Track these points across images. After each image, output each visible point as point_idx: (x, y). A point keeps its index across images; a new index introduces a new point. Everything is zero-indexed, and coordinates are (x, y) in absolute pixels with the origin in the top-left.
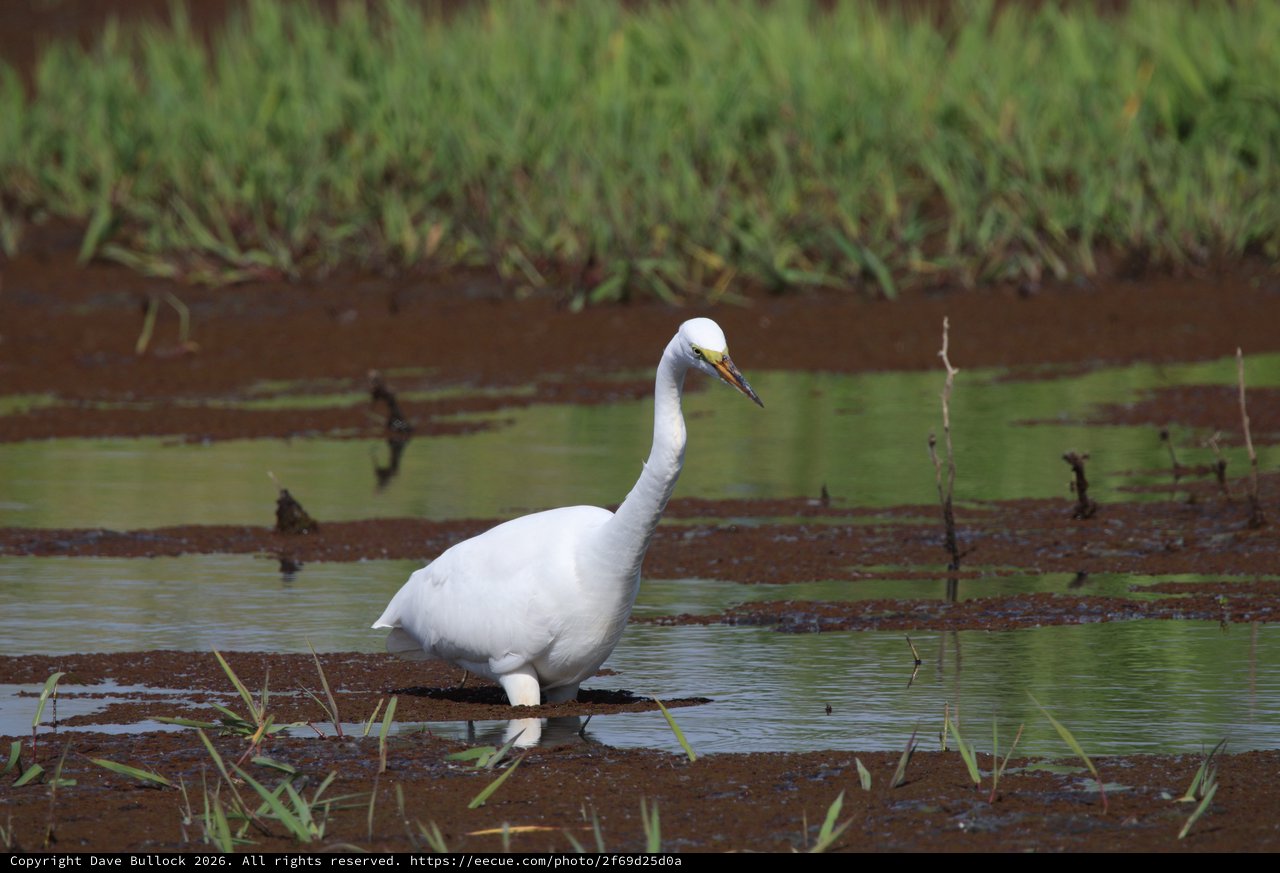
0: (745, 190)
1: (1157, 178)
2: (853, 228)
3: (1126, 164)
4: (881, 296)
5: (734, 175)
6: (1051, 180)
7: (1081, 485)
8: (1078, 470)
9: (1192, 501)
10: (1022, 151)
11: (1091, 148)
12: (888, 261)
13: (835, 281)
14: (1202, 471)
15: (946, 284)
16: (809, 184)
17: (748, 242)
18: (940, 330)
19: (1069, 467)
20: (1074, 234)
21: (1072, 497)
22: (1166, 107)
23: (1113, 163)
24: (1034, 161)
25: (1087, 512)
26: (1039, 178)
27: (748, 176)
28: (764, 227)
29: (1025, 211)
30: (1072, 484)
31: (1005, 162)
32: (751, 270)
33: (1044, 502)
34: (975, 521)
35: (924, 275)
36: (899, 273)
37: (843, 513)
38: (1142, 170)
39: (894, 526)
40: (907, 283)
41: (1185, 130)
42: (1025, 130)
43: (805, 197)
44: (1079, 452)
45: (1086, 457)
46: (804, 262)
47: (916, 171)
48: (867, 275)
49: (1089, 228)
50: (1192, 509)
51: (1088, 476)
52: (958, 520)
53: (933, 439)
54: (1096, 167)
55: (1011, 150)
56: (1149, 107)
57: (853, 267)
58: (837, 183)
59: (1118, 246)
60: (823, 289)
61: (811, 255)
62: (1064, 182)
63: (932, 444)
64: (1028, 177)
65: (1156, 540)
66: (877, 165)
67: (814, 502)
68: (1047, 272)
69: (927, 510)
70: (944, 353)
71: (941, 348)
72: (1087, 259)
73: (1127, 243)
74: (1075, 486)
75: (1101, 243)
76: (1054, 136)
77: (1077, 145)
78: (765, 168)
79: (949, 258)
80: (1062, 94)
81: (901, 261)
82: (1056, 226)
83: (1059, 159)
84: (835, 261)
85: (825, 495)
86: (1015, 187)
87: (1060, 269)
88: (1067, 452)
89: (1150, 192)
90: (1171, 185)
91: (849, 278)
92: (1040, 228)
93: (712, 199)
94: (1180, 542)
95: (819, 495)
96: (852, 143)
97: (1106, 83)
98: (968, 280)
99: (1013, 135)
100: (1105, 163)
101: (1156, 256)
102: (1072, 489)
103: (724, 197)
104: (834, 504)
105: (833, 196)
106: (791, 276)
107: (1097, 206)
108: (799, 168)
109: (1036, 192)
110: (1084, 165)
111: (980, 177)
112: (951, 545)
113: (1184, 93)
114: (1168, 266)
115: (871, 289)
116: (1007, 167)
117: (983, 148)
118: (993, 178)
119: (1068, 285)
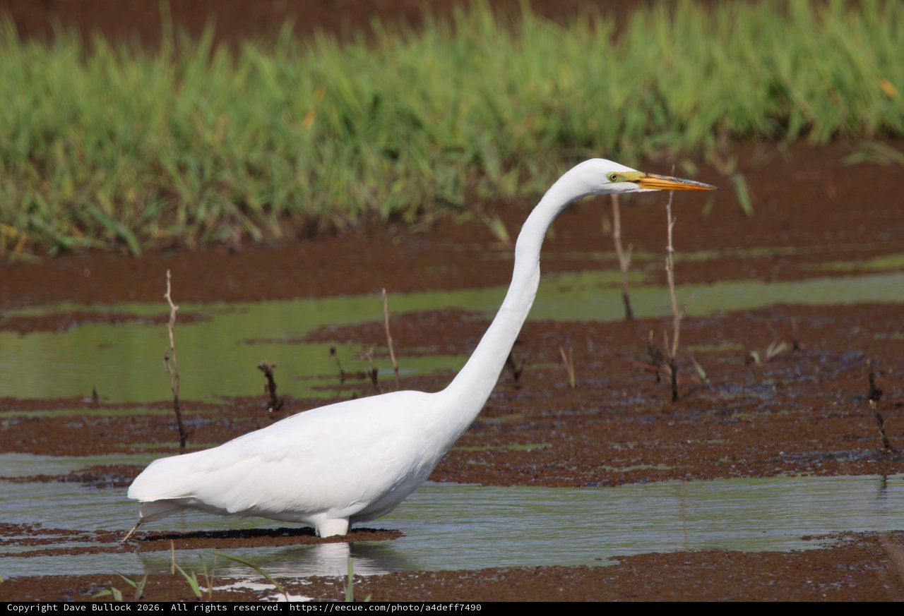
2: (108, 206)
4: (131, 254)
6: (251, 171)
7: (272, 386)
8: (269, 375)
11: (281, 148)
12: (136, 231)
13: (100, 244)
14: (361, 376)
15: (175, 244)
16: (80, 176)
17: (38, 221)
18: (165, 278)
19: (263, 374)
20: (267, 208)
21: (268, 393)
22: (335, 117)
24: (240, 157)
25: (277, 405)
26: (242, 167)
30: (266, 387)
31: (217, 162)
32: (40, 237)
33: (250, 398)
34: (203, 412)
35: (162, 239)
36: (144, 238)
37: (109, 407)
39: (148, 416)
40: (150, 244)
42: (231, 136)
43: (79, 186)
44: (269, 363)
45: (274, 366)
46: (75, 230)
47: (156, 168)
48: (120, 240)
49: (277, 205)
51: (276, 379)
52: (186, 412)
53: (168, 356)
55: (222, 150)
56: (323, 119)
57: (110, 233)
58: (99, 176)
59: (297, 217)
60: (92, 250)
61: (81, 226)
62: (260, 172)
63: (167, 359)
64: (234, 168)
67: (88, 400)
68: (247, 237)
69: (166, 404)
70: (168, 295)
71: (166, 292)
72: (275, 227)
73: (305, 215)
74: (268, 388)
75: (285, 215)
79: (178, 228)
81: (145, 230)
82: (255, 203)
83: (256, 156)
84: (99, 231)
85: (95, 395)
86: (226, 176)
87: (257, 234)
88: (261, 363)
91: (108, 241)
92: (243, 206)
93: (11, 189)
95: (91, 394)
96: (109, 149)
97: (288, 103)
98: (190, 242)
99: (225, 141)
101: (323, 225)
102: (266, 390)
104: (101, 401)
106: (68, 241)
108: (73, 167)
111: (201, 170)
112: (181, 431)
114: (334, 231)
115: (124, 249)
117: (204, 149)
118: (208, 173)
119: (262, 245)
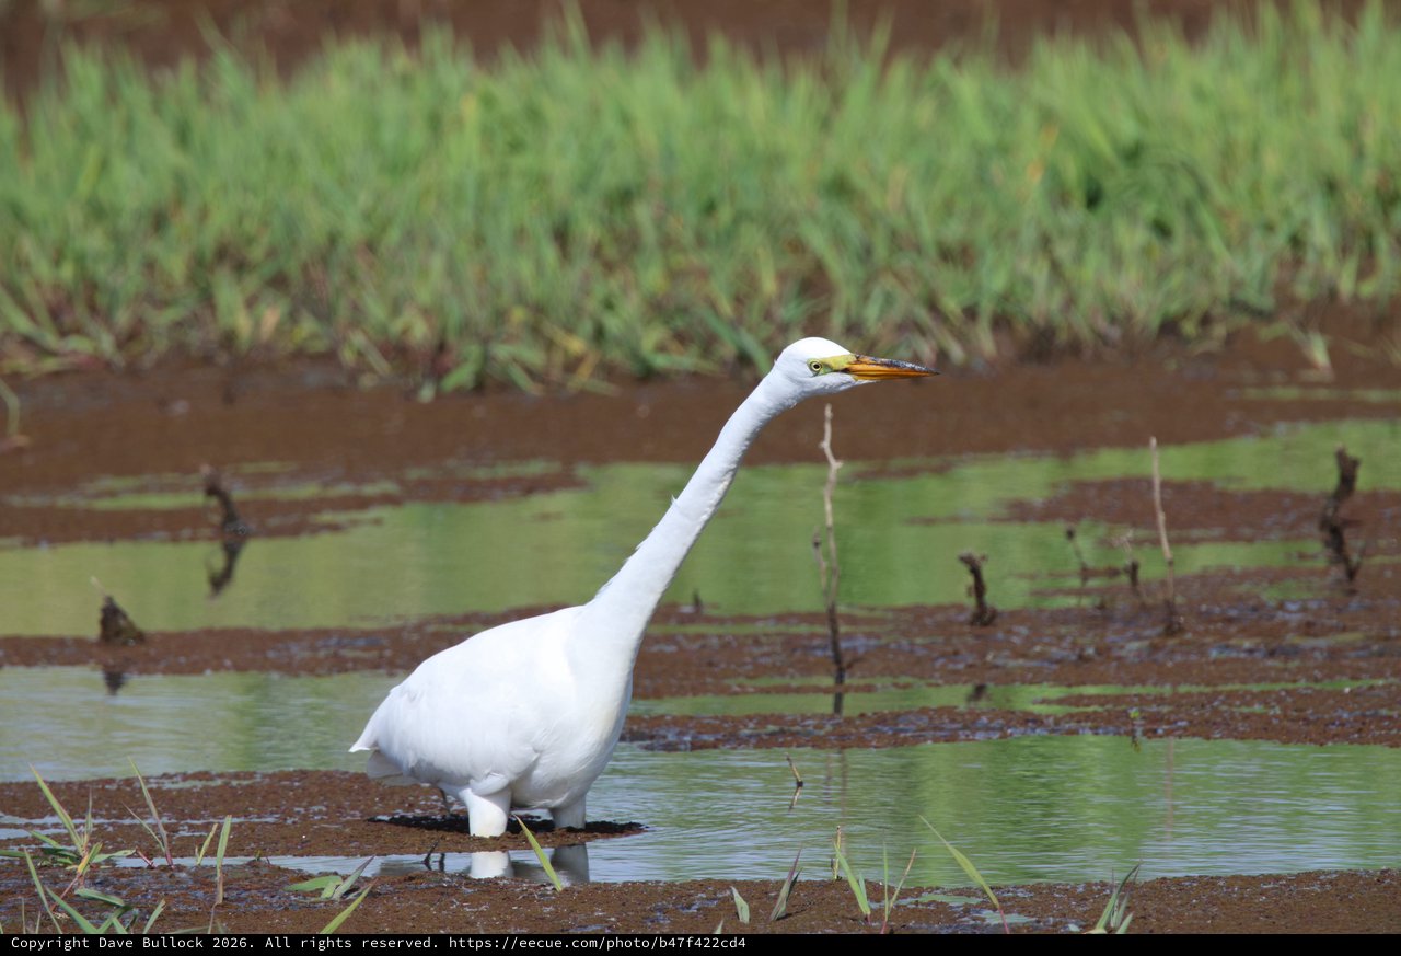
0: (609, 267)
1: (1063, 251)
2: (726, 307)
3: (1029, 235)
5: (597, 251)
6: (946, 255)
7: (979, 589)
8: (976, 572)
9: (1102, 607)
10: (914, 224)
11: (990, 218)
12: (766, 344)
13: (707, 366)
14: (1113, 573)
16: (679, 260)
17: (613, 324)
18: (822, 419)
20: (971, 313)
21: (971, 602)
22: (1072, 171)
23: (1014, 235)
24: (927, 233)
25: (987, 619)
26: (932, 251)
27: (611, 252)
28: (631, 307)
29: (916, 289)
30: (969, 589)
31: (894, 235)
32: (616, 355)
33: (940, 608)
34: (867, 629)
37: (721, 621)
38: (1045, 242)
39: (779, 634)
41: (1093, 199)
42: (915, 200)
43: (674, 275)
44: (977, 554)
45: (984, 558)
46: (674, 346)
47: (798, 246)
48: (744, 359)
49: (987, 308)
50: (1102, 615)
52: (843, 629)
53: (819, 539)
54: (996, 238)
55: (900, 222)
56: (1053, 175)
57: (727, 350)
58: (707, 258)
59: (1020, 327)
60: (695, 375)
61: (681, 338)
62: (958, 256)
63: (817, 545)
64: (918, 249)
65: (1065, 649)
66: (752, 239)
67: (687, 609)
68: (942, 355)
69: (810, 618)
70: (826, 445)
71: (822, 438)
72: (986, 341)
73: (1030, 322)
74: (973, 590)
75: (1001, 322)
76: (948, 207)
77: (975, 213)
78: (630, 243)
80: (957, 157)
81: (780, 344)
82: (952, 304)
83: (954, 231)
84: (708, 344)
85: (697, 602)
86: (904, 262)
87: (957, 352)
89: (1055, 267)
90: (1079, 258)
91: (724, 363)
92: (933, 306)
93: (574, 276)
94: (1090, 651)
95: (690, 600)
96: (725, 214)
97: (1004, 149)
99: (905, 207)
100: (1005, 235)
101: (1062, 338)
102: (969, 594)
103: (587, 277)
104: (706, 611)
105: (704, 274)
106: (660, 361)
107: (995, 280)
108: (667, 243)
109: (929, 267)
110: (982, 234)
111: (867, 252)
112: (838, 659)
113: (1093, 158)
114: (1075, 348)
116: (896, 241)
117: (870, 219)
118: (881, 251)
119: (965, 370)
